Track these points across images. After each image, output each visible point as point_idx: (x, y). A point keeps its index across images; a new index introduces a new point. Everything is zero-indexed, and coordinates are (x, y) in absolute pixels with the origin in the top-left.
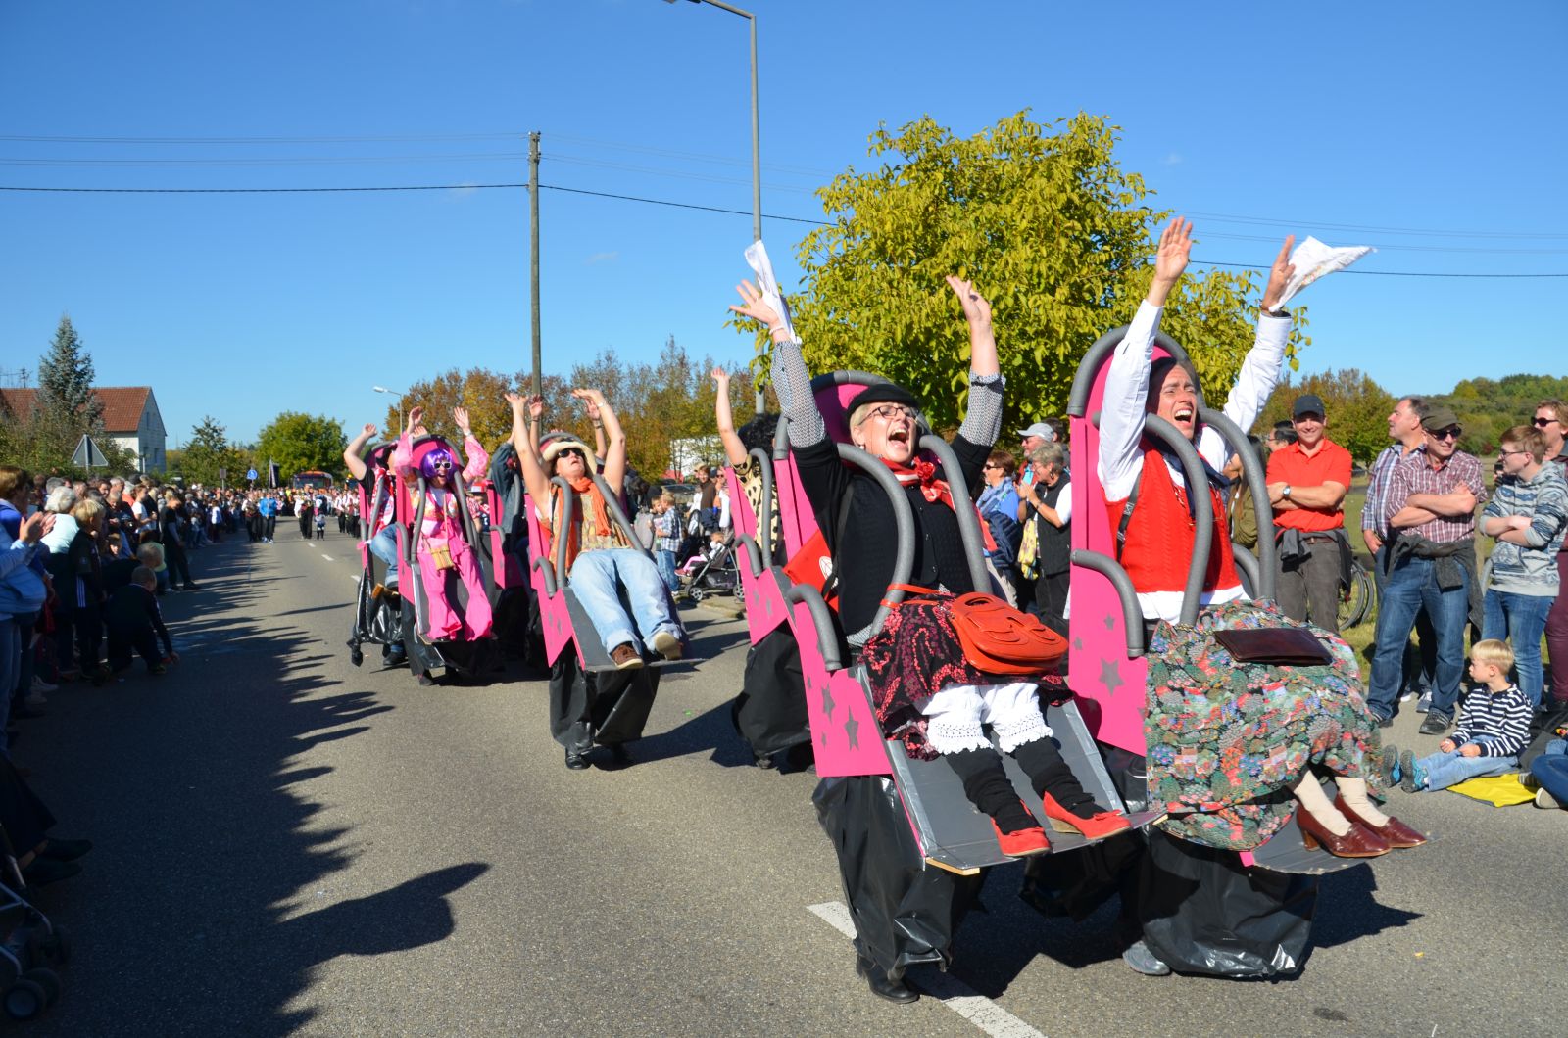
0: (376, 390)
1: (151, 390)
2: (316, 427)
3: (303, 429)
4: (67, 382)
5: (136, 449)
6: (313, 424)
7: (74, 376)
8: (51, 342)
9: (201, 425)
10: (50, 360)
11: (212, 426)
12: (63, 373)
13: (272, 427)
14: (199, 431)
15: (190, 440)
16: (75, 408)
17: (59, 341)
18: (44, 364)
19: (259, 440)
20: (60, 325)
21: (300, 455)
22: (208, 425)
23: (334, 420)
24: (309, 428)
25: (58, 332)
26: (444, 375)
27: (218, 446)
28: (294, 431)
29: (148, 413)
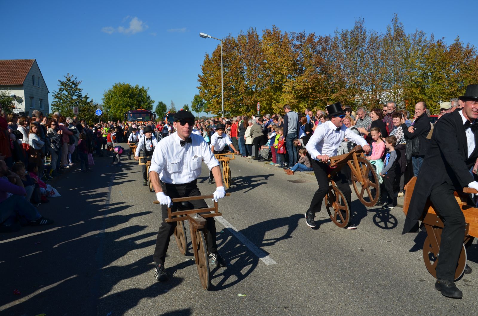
0: (202, 36)
2: (134, 91)
3: (127, 92)
6: (133, 89)
9: (64, 80)
11: (71, 81)
13: (111, 91)
14: (62, 84)
15: (58, 91)
19: (104, 97)
21: (126, 106)
22: (69, 80)
23: (143, 87)
24: (130, 91)
26: (246, 33)
27: (76, 94)
28: (123, 92)
29: (33, 76)
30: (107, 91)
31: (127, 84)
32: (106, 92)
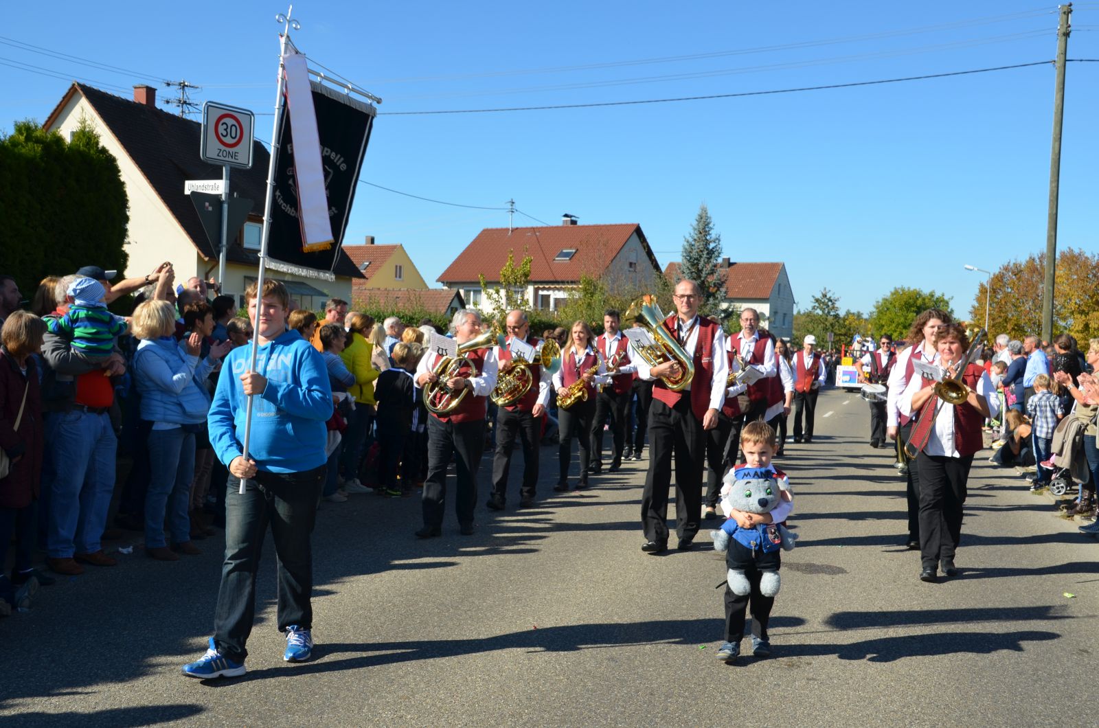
0: (966, 268)
1: (784, 265)
2: (926, 301)
3: (915, 302)
4: (701, 257)
5: (767, 314)
6: (924, 299)
7: (705, 252)
8: (691, 225)
9: (819, 296)
10: (690, 240)
11: (828, 297)
12: (698, 250)
13: (887, 300)
14: (817, 300)
15: (810, 309)
16: (706, 277)
17: (698, 225)
18: (686, 243)
19: (874, 310)
20: (698, 212)
22: (825, 296)
23: (943, 295)
24: (919, 302)
25: (697, 217)
27: (832, 313)
28: (905, 304)
29: (779, 285)
30: (881, 300)
31: (915, 290)
32: (878, 302)
